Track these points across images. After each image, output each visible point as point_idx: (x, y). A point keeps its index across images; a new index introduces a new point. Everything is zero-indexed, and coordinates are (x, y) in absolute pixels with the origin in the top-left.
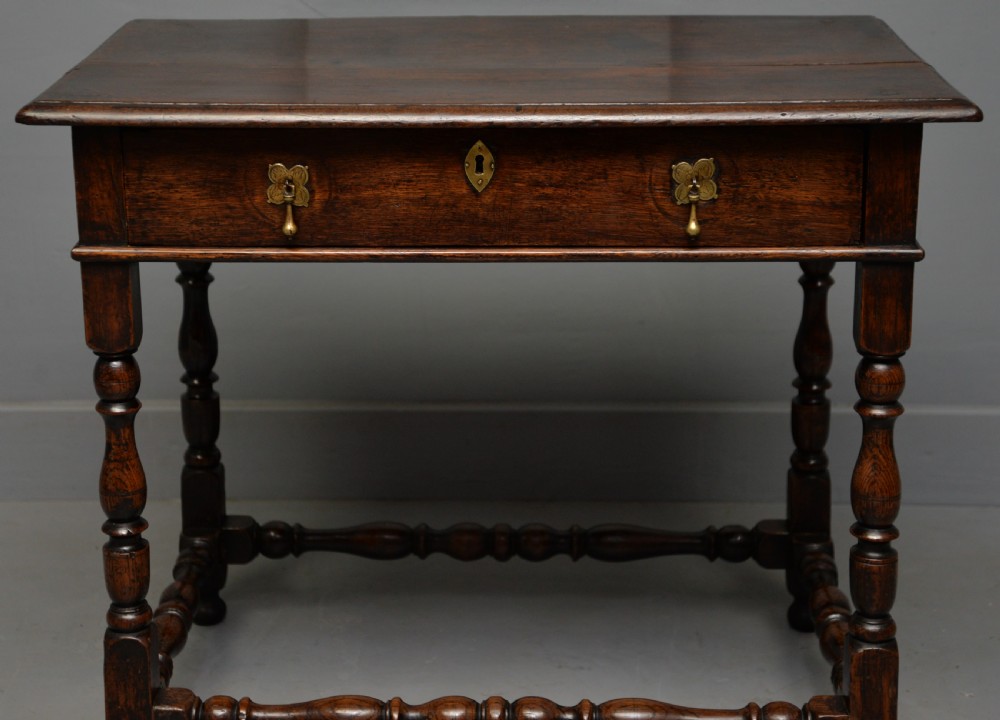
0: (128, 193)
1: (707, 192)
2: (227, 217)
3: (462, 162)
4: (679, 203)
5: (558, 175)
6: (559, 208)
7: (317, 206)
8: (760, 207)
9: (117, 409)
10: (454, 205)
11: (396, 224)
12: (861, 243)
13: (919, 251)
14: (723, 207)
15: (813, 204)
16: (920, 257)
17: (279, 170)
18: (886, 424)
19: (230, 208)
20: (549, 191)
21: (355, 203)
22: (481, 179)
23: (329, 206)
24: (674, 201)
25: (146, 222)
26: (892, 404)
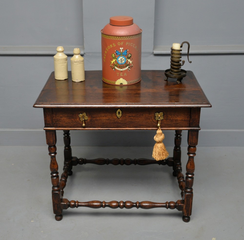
0: (54, 118)
1: (162, 118)
3: (116, 113)
4: (156, 120)
5: (134, 115)
6: (134, 121)
8: (171, 121)
9: (53, 155)
10: (114, 120)
11: (103, 124)
12: (190, 127)
13: (200, 128)
14: (164, 120)
15: (181, 120)
16: (200, 130)
18: (193, 157)
19: (72, 121)
20: (132, 118)
21: (96, 120)
22: (119, 116)
23: (91, 120)
24: (155, 119)
25: (57, 123)
26: (194, 154)
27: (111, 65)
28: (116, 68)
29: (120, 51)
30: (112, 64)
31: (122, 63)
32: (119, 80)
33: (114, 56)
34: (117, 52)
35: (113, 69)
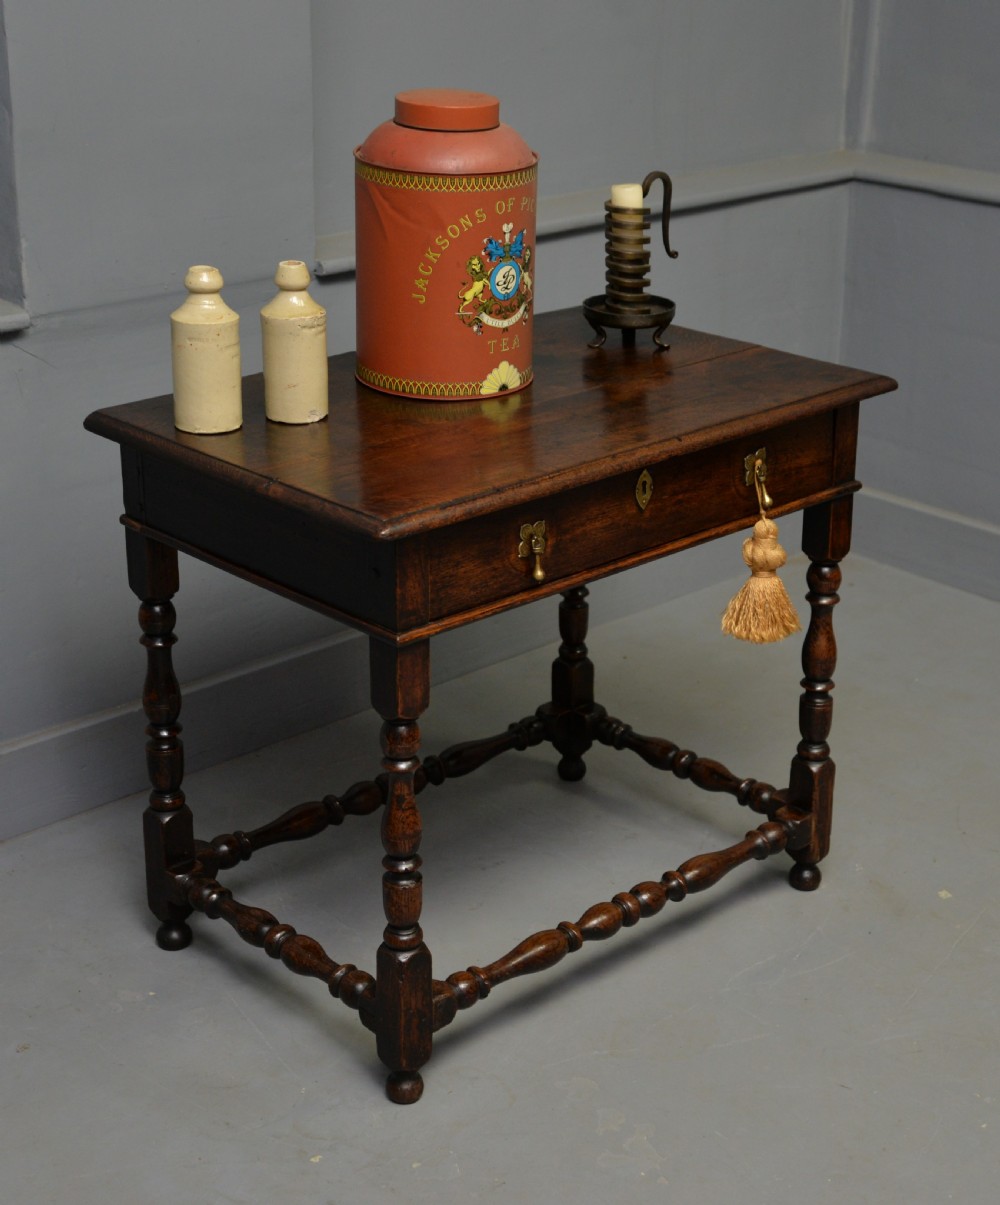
0: (431, 578)
2: (494, 577)
3: (634, 488)
4: (748, 485)
5: (686, 483)
6: (686, 508)
7: (549, 550)
8: (786, 476)
10: (628, 525)
11: (595, 550)
12: (831, 486)
13: (857, 484)
15: (810, 466)
16: (857, 488)
17: (526, 530)
18: (828, 609)
19: (495, 569)
20: (680, 497)
21: (571, 540)
22: (644, 499)
23: (557, 548)
24: (745, 484)
25: (442, 599)
26: (832, 594)
27: (461, 312)
28: (486, 319)
29: (504, 240)
30: (466, 303)
31: (508, 291)
32: (495, 371)
33: (477, 268)
34: (491, 248)
35: (470, 325)
